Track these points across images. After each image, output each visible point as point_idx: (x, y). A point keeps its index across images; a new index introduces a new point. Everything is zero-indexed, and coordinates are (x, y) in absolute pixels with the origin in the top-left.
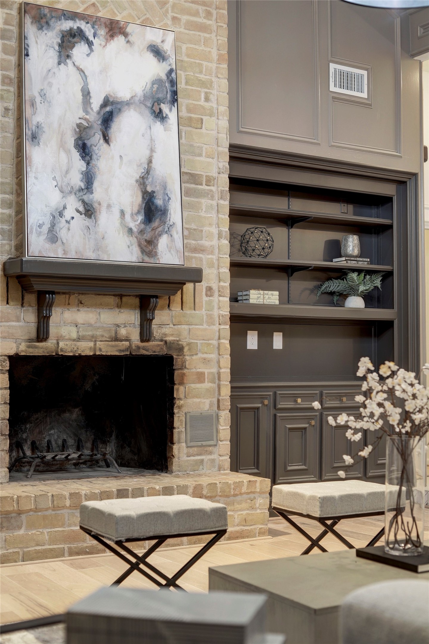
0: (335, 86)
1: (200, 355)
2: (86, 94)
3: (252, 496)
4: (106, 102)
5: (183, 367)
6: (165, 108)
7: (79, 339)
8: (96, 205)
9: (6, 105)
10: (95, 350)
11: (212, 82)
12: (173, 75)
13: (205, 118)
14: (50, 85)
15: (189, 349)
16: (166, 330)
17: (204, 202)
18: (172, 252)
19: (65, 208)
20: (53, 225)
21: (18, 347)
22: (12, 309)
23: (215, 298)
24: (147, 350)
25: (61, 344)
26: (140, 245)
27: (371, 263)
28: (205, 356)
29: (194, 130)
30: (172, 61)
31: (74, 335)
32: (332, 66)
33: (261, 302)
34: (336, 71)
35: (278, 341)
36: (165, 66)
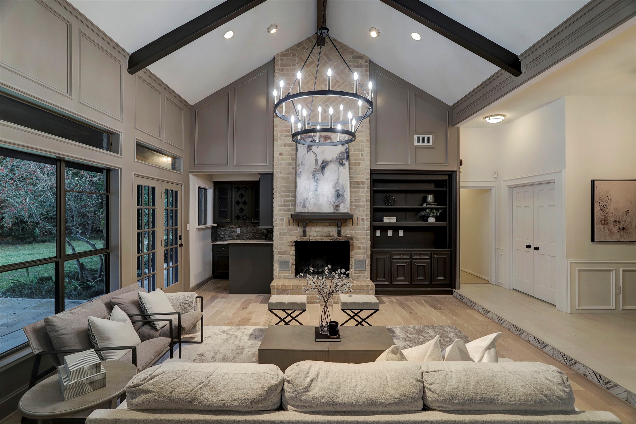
0: (417, 143)
1: (359, 241)
2: (316, 160)
3: (368, 290)
4: (323, 162)
5: (353, 244)
6: (344, 161)
7: (317, 236)
8: (319, 195)
9: (292, 166)
10: (322, 239)
11: (363, 150)
12: (348, 150)
13: (361, 162)
14: (305, 159)
15: (355, 239)
16: (347, 233)
17: (361, 190)
18: (345, 209)
19: (308, 197)
20: (304, 202)
21: (297, 239)
22: (295, 227)
23: (365, 222)
24: (340, 239)
25: (311, 238)
26: (334, 207)
27: (438, 205)
28: (361, 241)
29: (357, 166)
30: (347, 145)
31: (315, 235)
32: (416, 136)
33: (389, 221)
34: (417, 137)
35: (401, 233)
36: (345, 147)
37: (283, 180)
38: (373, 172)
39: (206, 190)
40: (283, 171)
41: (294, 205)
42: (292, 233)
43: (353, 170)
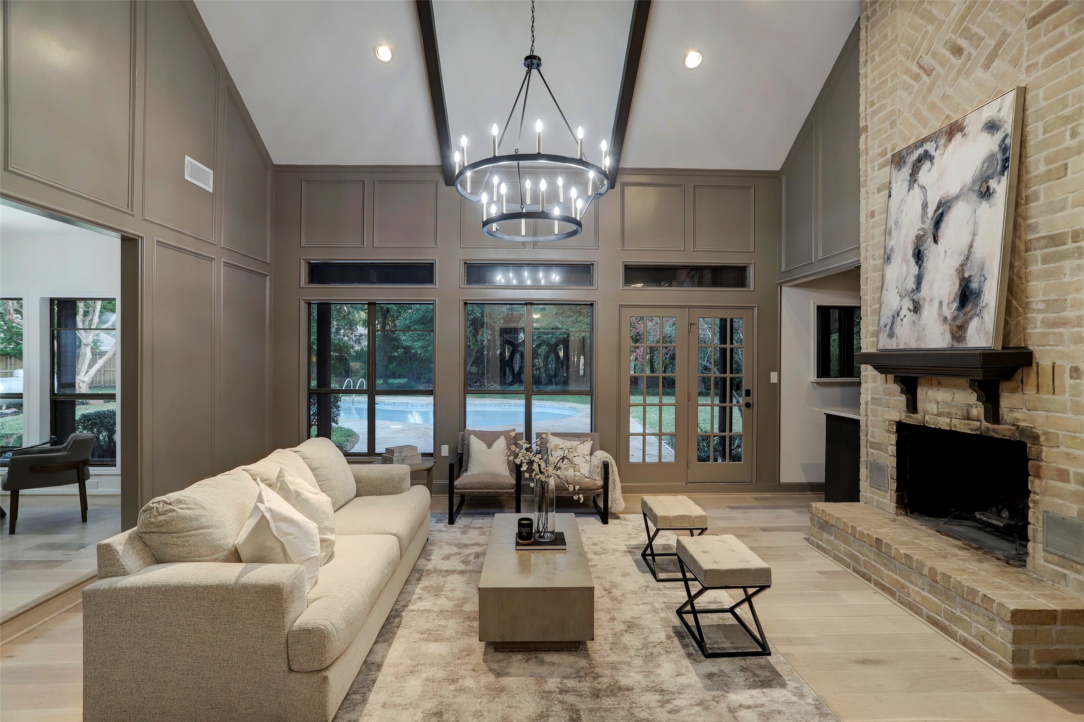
1: (1062, 449)
2: (925, 206)
4: (940, 205)
5: (1038, 458)
6: (993, 184)
7: (939, 415)
8: (921, 302)
10: (950, 426)
12: (1008, 141)
14: (901, 211)
15: (1047, 439)
16: (1018, 414)
17: (1067, 264)
18: (981, 334)
19: (901, 309)
20: (893, 323)
21: (900, 416)
22: (897, 388)
24: (997, 433)
25: (927, 417)
26: (952, 332)
28: (1070, 451)
29: (1056, 182)
30: (1008, 125)
31: (935, 411)
36: (999, 136)
42: (892, 399)
43: (1037, 199)
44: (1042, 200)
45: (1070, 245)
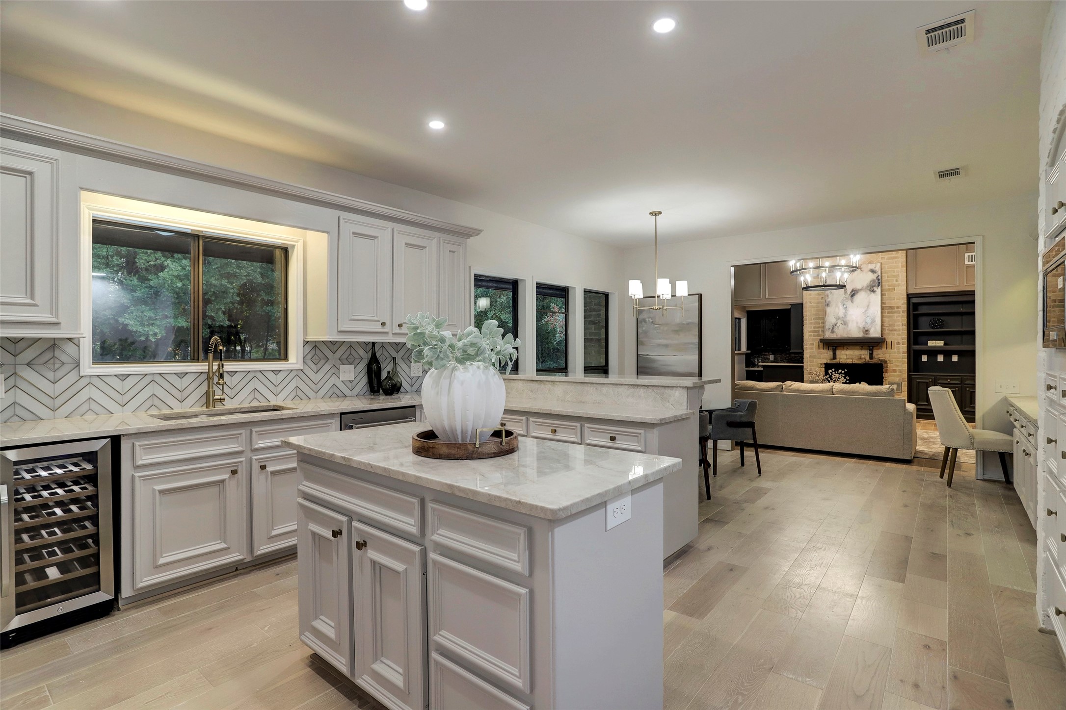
0: (969, 262)
4: (853, 291)
5: (887, 367)
6: (875, 289)
7: (847, 359)
8: (848, 322)
9: (821, 296)
10: (855, 362)
11: (899, 275)
12: (879, 277)
13: (896, 288)
15: (890, 362)
16: (880, 356)
17: (896, 315)
18: (876, 333)
19: (837, 323)
20: (833, 328)
21: (827, 361)
22: (825, 351)
23: (901, 345)
24: (872, 362)
25: (841, 360)
26: (863, 332)
28: (897, 364)
29: (891, 292)
30: (879, 273)
31: (846, 358)
32: (966, 255)
33: (934, 345)
34: (969, 256)
35: (955, 358)
36: (876, 275)
37: (812, 309)
38: (909, 297)
39: (739, 319)
40: (812, 301)
41: (823, 331)
42: (822, 356)
43: (886, 295)
44: (887, 296)
45: (896, 310)
